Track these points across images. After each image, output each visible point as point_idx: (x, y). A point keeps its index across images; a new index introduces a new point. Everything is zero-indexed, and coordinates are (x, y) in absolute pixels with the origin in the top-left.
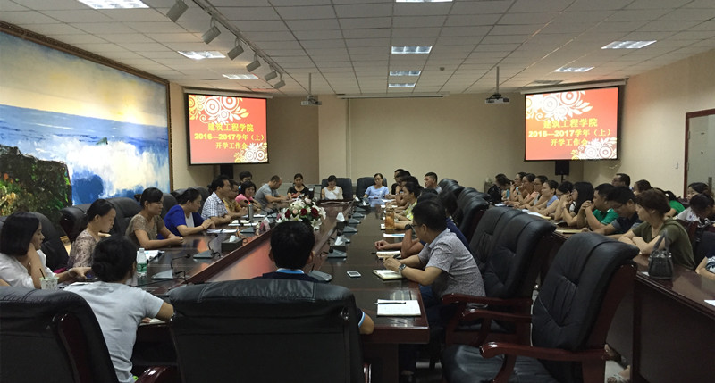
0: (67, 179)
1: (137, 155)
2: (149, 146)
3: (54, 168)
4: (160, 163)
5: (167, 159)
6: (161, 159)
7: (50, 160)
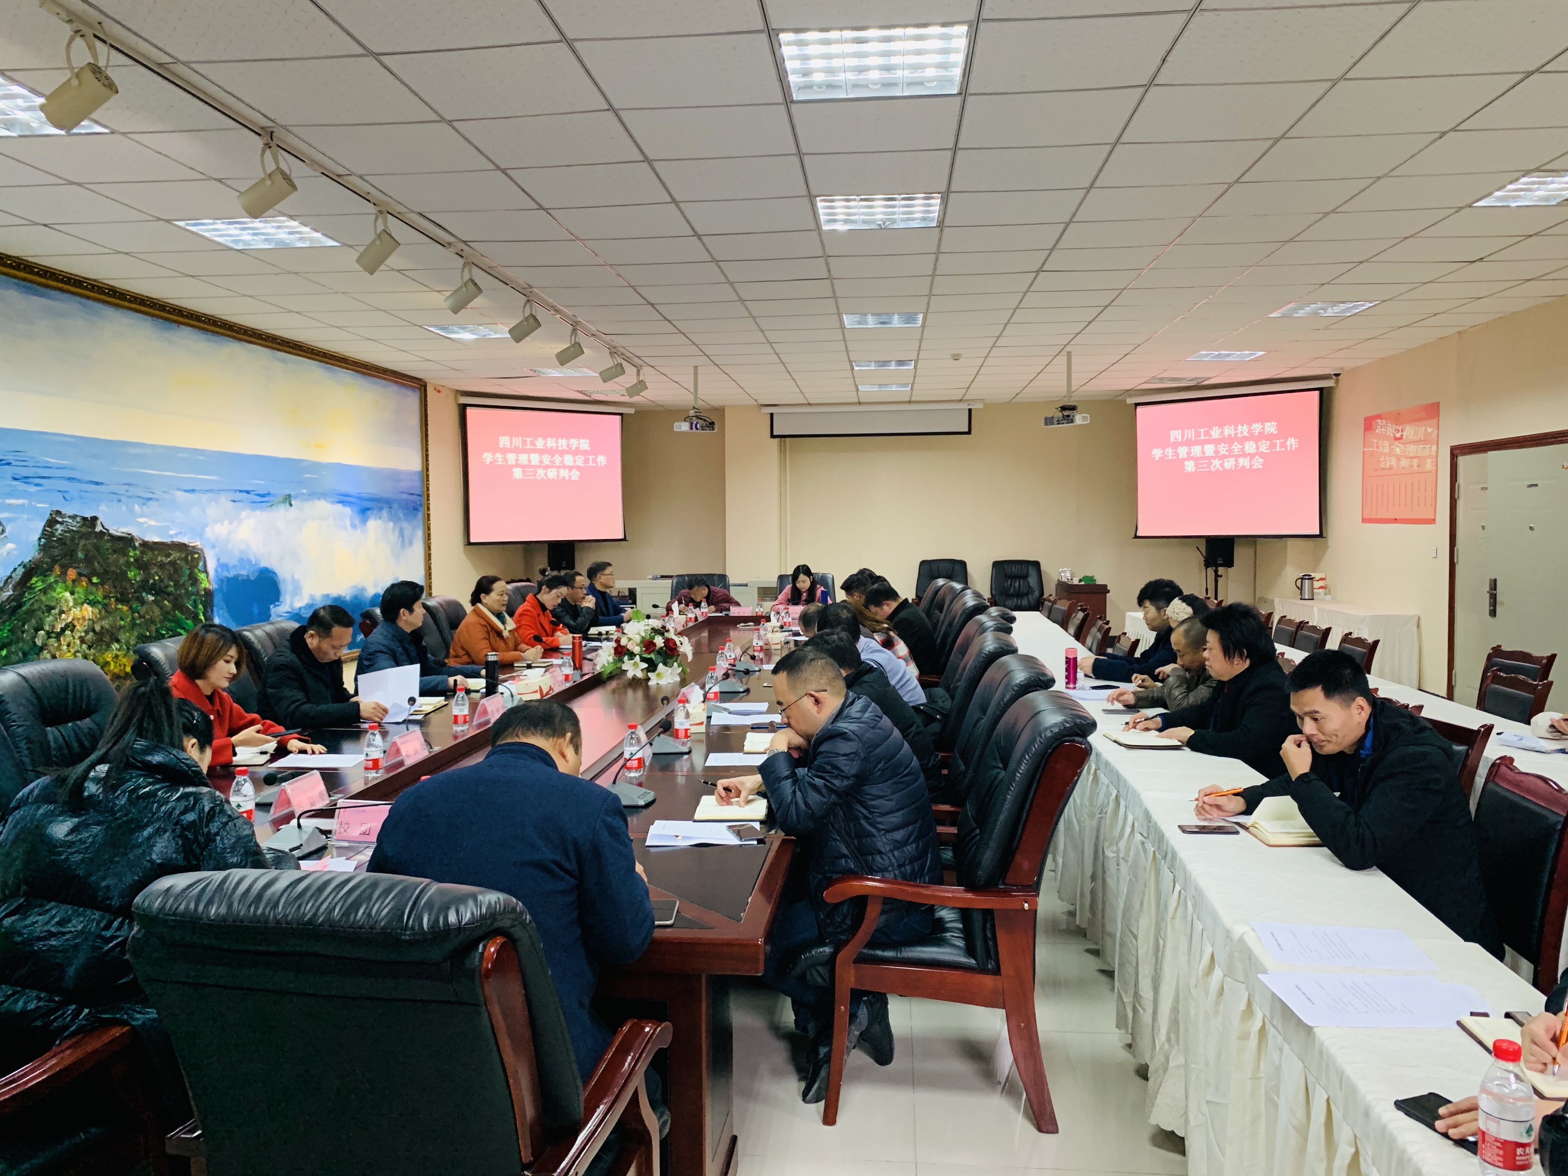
0: (202, 576)
1: (354, 526)
2: (381, 509)
3: (175, 555)
4: (404, 541)
5: (420, 534)
6: (407, 533)
7: (168, 540)
